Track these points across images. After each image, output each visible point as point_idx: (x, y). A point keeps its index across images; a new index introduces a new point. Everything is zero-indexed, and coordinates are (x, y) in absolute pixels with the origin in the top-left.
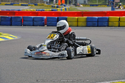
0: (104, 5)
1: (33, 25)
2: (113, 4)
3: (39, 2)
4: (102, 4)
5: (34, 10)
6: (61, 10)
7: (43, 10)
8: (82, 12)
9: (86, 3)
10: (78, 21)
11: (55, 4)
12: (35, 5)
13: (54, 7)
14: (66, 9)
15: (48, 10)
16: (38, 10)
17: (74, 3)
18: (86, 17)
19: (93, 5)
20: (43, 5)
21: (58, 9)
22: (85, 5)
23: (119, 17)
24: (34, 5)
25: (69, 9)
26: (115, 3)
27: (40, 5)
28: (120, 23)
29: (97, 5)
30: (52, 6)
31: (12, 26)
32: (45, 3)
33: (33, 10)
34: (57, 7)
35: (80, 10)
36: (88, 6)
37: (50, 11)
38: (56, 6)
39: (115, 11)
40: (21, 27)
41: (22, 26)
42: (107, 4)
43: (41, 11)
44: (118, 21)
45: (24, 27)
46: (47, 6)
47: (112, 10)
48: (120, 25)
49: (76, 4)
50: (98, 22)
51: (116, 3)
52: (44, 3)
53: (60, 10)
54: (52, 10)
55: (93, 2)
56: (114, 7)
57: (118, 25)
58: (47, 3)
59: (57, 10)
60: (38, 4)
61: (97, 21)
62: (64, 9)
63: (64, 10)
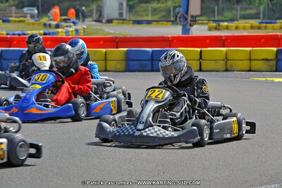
0: (165, 23)
2: (186, 19)
3: (13, 15)
4: (161, 19)
5: (3, 34)
6: (67, 32)
7: (24, 34)
8: (117, 38)
9: (124, 17)
10: (106, 60)
11: (51, 20)
12: (4, 21)
13: (50, 25)
14: (77, 31)
16: (11, 33)
17: (95, 16)
18: (126, 49)
19: (139, 22)
20: (23, 21)
21: (60, 30)
22: (121, 21)
23: (199, 49)
24: (1, 21)
25: (84, 31)
26: (189, 19)
27: (15, 22)
28: (203, 62)
29: (149, 22)
30: (45, 25)
32: (29, 16)
34: (57, 26)
35: (111, 34)
36: (128, 23)
38: (54, 23)
39: (190, 35)
42: (172, 19)
43: (19, 35)
44: (198, 57)
46: (33, 24)
47: (183, 33)
48: (203, 68)
49: (101, 19)
50: (152, 60)
51: (192, 17)
52: (25, 17)
53: (64, 34)
54: (45, 34)
55: (140, 15)
56: (188, 27)
57: (198, 68)
58: (32, 16)
59: (58, 33)
60: (11, 19)
61: (150, 58)
62: (72, 31)
63: (74, 32)
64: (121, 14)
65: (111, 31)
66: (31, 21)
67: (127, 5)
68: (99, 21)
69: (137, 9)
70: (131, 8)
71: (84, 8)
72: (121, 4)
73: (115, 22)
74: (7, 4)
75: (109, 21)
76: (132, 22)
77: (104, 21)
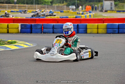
1: (53, 33)
3: (65, 9)
6: (86, 16)
7: (67, 17)
8: (103, 19)
9: (113, 9)
11: (80, 11)
12: (61, 12)
13: (79, 13)
14: (90, 16)
15: (72, 17)
16: (62, 17)
17: (100, 9)
19: (119, 11)
20: (68, 12)
21: (83, 15)
22: (111, 11)
25: (94, 16)
27: (66, 12)
29: (124, 11)
30: (78, 13)
31: (32, 34)
32: (71, 9)
33: (57, 18)
36: (114, 12)
37: (74, 17)
38: (81, 12)
40: (40, 34)
41: (42, 33)
43: (65, 18)
45: (44, 34)
46: (73, 13)
52: (69, 10)
53: (84, 17)
54: (76, 17)
55: (120, 8)
58: (73, 9)
60: (64, 11)
62: (88, 16)
63: (89, 16)
64: (111, 8)
65: (106, 16)
66: (72, 11)
67: (114, 4)
68: (101, 11)
69: (119, 6)
70: (116, 5)
71: (96, 6)
72: (111, 4)
73: (109, 11)
74: (63, 5)
75: (106, 11)
76: (116, 11)
77: (104, 11)
